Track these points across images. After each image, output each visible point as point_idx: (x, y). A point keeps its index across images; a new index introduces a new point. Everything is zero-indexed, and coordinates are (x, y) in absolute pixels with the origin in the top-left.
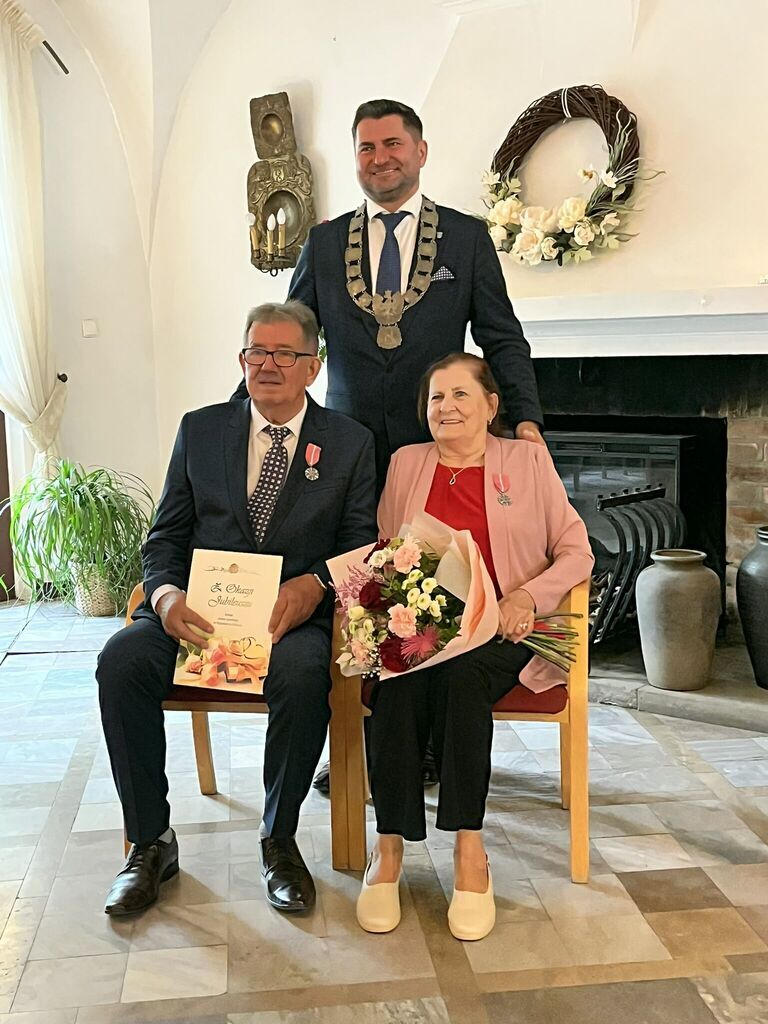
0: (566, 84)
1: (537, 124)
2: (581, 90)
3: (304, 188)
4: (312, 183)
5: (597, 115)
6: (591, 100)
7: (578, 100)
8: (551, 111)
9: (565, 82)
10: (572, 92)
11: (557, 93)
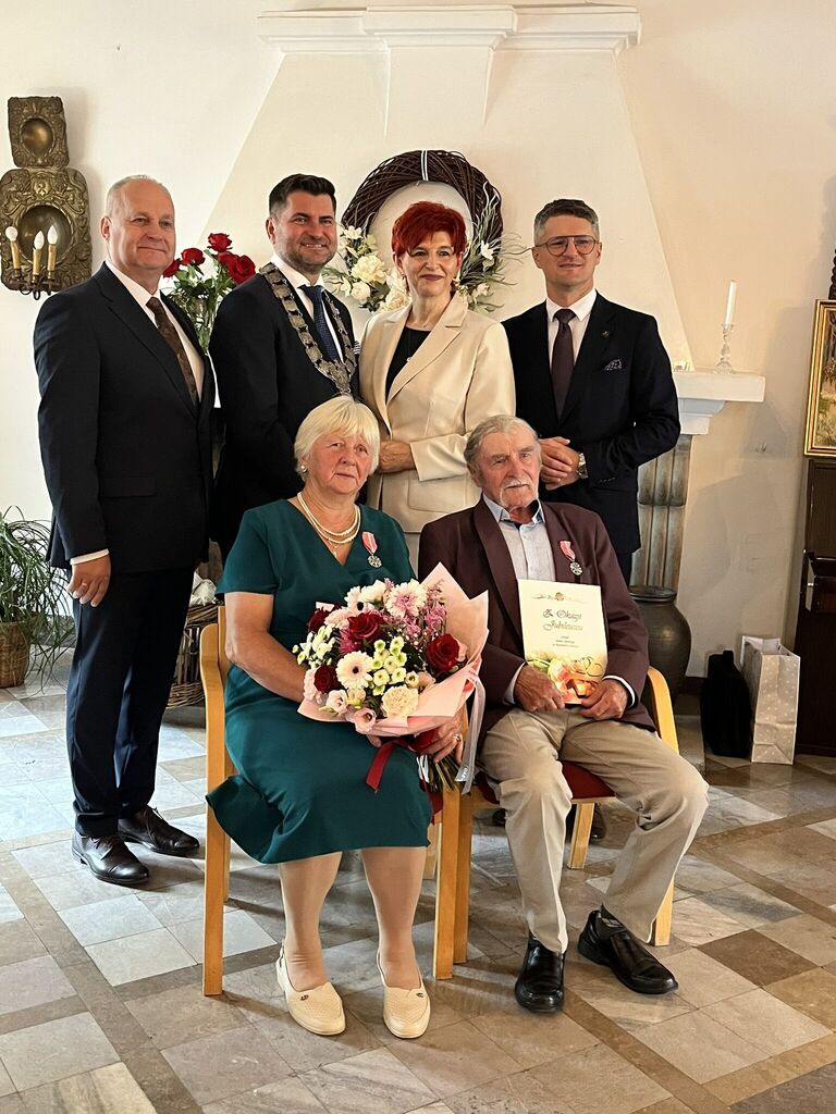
0: (425, 147)
1: (393, 182)
2: (444, 155)
3: (76, 206)
4: (87, 202)
5: (460, 183)
6: (453, 167)
7: (438, 165)
8: (408, 171)
9: (424, 144)
10: (432, 155)
11: (417, 155)
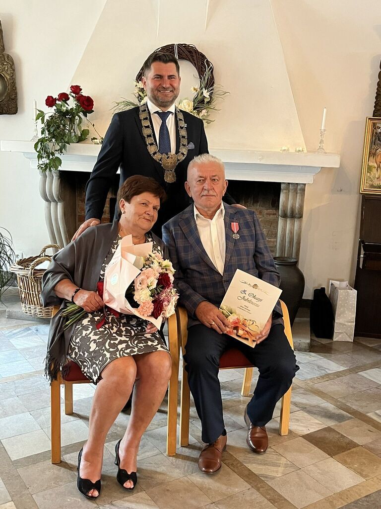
0: (176, 42)
7: (183, 51)
10: (180, 46)
11: (172, 46)
